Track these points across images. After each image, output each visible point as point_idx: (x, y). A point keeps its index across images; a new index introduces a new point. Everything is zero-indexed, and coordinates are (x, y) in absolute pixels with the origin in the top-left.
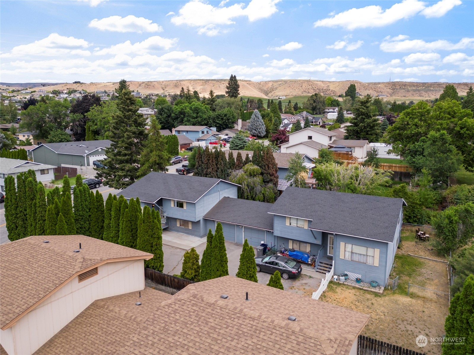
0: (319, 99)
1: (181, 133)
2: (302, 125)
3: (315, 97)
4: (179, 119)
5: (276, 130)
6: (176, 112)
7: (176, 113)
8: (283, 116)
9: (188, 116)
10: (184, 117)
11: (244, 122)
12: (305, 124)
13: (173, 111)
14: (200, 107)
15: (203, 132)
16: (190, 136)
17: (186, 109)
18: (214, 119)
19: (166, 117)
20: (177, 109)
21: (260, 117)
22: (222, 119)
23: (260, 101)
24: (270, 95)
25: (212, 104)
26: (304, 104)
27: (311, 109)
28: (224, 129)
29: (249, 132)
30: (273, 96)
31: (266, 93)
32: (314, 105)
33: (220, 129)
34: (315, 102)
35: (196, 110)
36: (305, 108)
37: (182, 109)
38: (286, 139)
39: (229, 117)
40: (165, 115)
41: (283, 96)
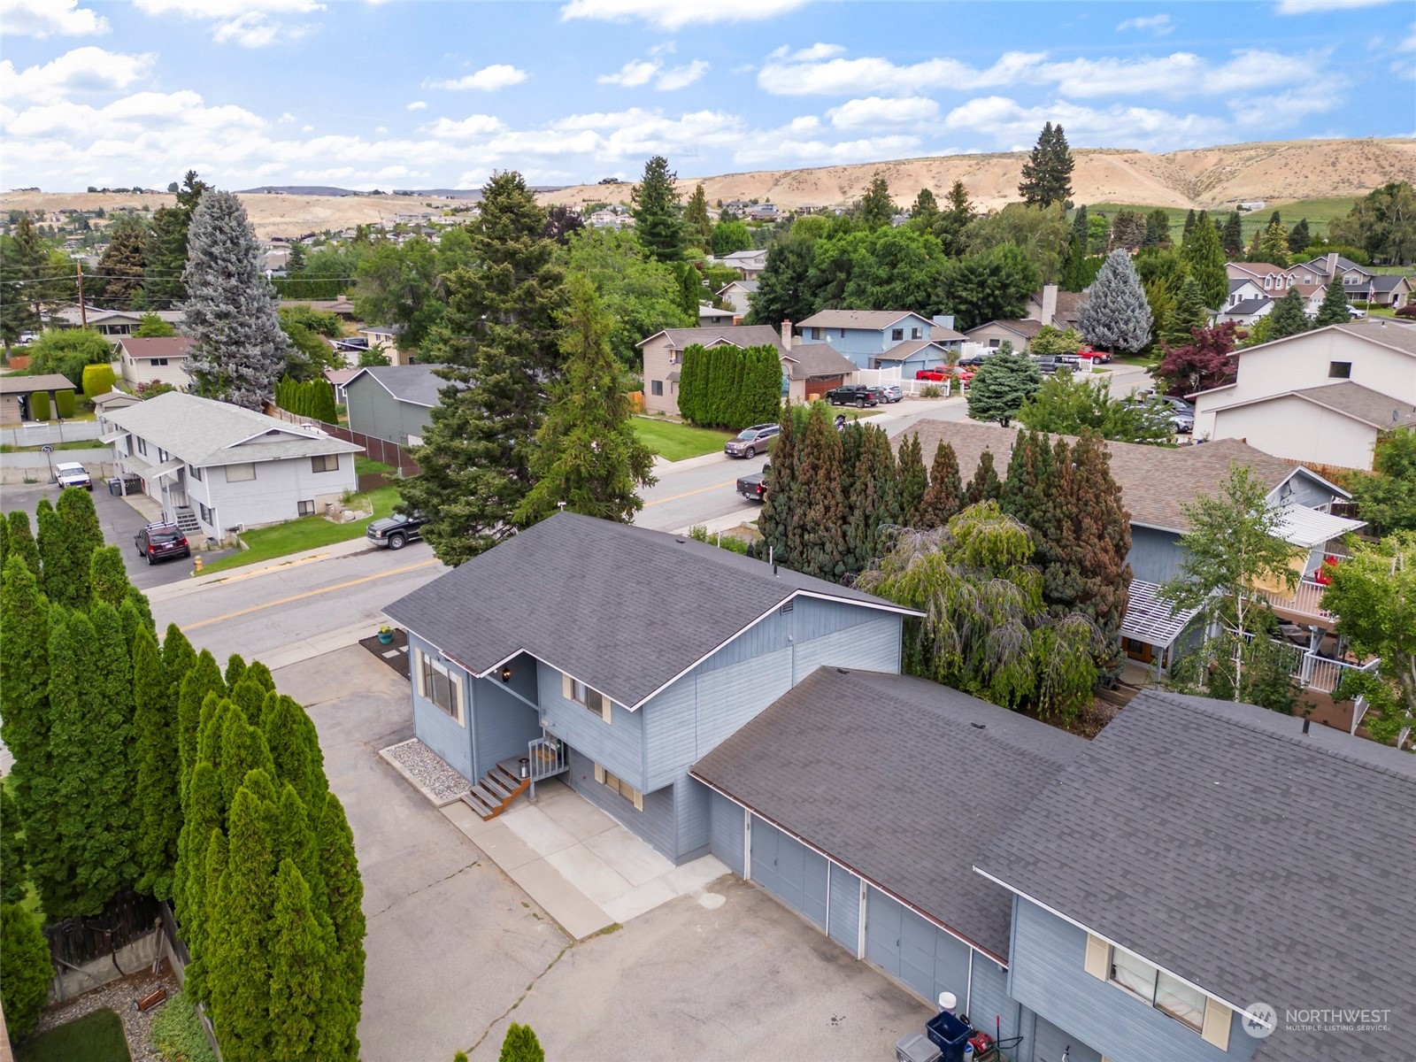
0: (1406, 204)
1: (822, 335)
2: (1312, 309)
3: (1386, 199)
4: (831, 288)
5: (1187, 330)
6: (823, 262)
7: (824, 266)
8: (1234, 271)
9: (860, 276)
10: (848, 280)
11: (1069, 296)
12: (1323, 309)
13: (812, 259)
14: (903, 243)
15: (898, 334)
16: (849, 349)
17: (855, 251)
18: (952, 285)
19: (792, 278)
20: (827, 251)
21: (1134, 278)
22: (982, 284)
23: (1159, 218)
24: (1206, 197)
25: (957, 232)
26: (1335, 224)
27: (1363, 243)
28: (986, 320)
29: (1079, 335)
30: (1217, 202)
31: (1193, 191)
32: (1379, 228)
33: (969, 322)
34: (1382, 216)
35: (891, 255)
36: (1341, 242)
37: (844, 251)
38: (1226, 370)
39: (1008, 276)
40: (790, 273)
41: (1255, 199)
